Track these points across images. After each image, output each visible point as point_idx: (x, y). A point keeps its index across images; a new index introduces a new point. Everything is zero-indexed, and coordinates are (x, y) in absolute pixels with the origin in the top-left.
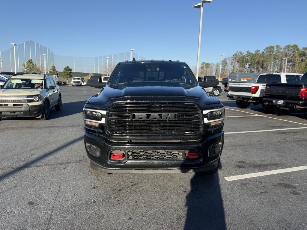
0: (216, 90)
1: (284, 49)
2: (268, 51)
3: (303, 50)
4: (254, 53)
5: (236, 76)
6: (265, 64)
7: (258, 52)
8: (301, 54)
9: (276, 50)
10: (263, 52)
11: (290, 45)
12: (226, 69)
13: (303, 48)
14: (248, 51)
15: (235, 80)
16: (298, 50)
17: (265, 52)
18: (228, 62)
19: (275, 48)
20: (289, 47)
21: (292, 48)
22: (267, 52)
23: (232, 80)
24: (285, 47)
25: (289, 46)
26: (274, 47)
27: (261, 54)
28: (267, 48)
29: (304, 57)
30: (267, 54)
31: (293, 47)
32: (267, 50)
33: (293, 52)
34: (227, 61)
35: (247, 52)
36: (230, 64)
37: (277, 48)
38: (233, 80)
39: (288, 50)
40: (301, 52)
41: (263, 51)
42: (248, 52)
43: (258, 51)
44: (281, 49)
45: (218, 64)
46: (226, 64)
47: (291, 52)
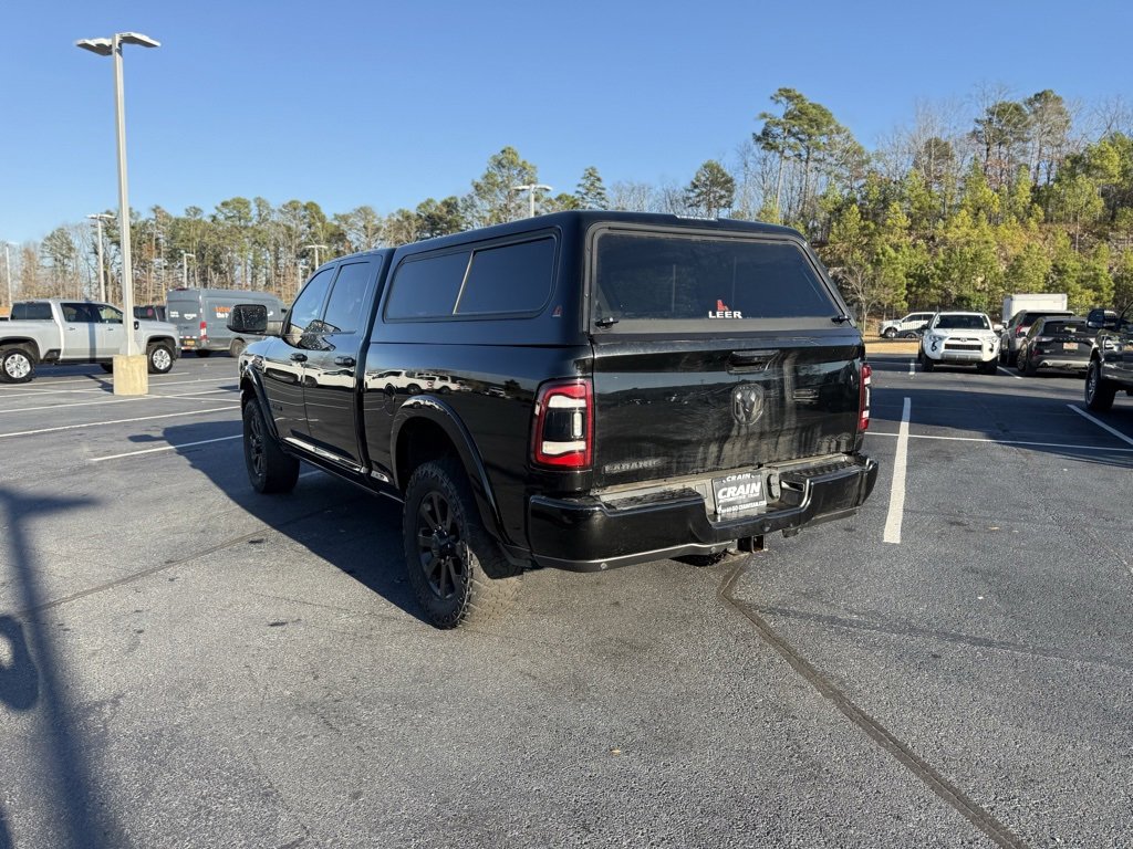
0: (158, 352)
1: (281, 211)
2: (229, 215)
3: (336, 223)
4: (183, 215)
5: (198, 302)
6: (225, 257)
7: (195, 214)
8: (332, 235)
9: (257, 212)
10: (214, 218)
11: (298, 202)
12: (70, 269)
13: (336, 217)
14: (158, 208)
15: (195, 315)
16: (322, 220)
17: (221, 217)
18: (76, 243)
19: (253, 206)
20: (295, 209)
21: (303, 213)
22: (227, 218)
23: (181, 314)
24: (284, 207)
25: (293, 206)
26: (249, 202)
27: (205, 223)
28: (225, 204)
29: (340, 243)
30: (229, 223)
31: (306, 208)
32: (225, 211)
33: (310, 227)
34: (71, 237)
35: (154, 210)
36: (87, 250)
37: (259, 206)
38: (186, 315)
39: (294, 217)
40: (332, 230)
41: (214, 212)
42: (156, 210)
43: (197, 211)
44: (273, 211)
45: (32, 250)
46: (70, 249)
47: (305, 227)
